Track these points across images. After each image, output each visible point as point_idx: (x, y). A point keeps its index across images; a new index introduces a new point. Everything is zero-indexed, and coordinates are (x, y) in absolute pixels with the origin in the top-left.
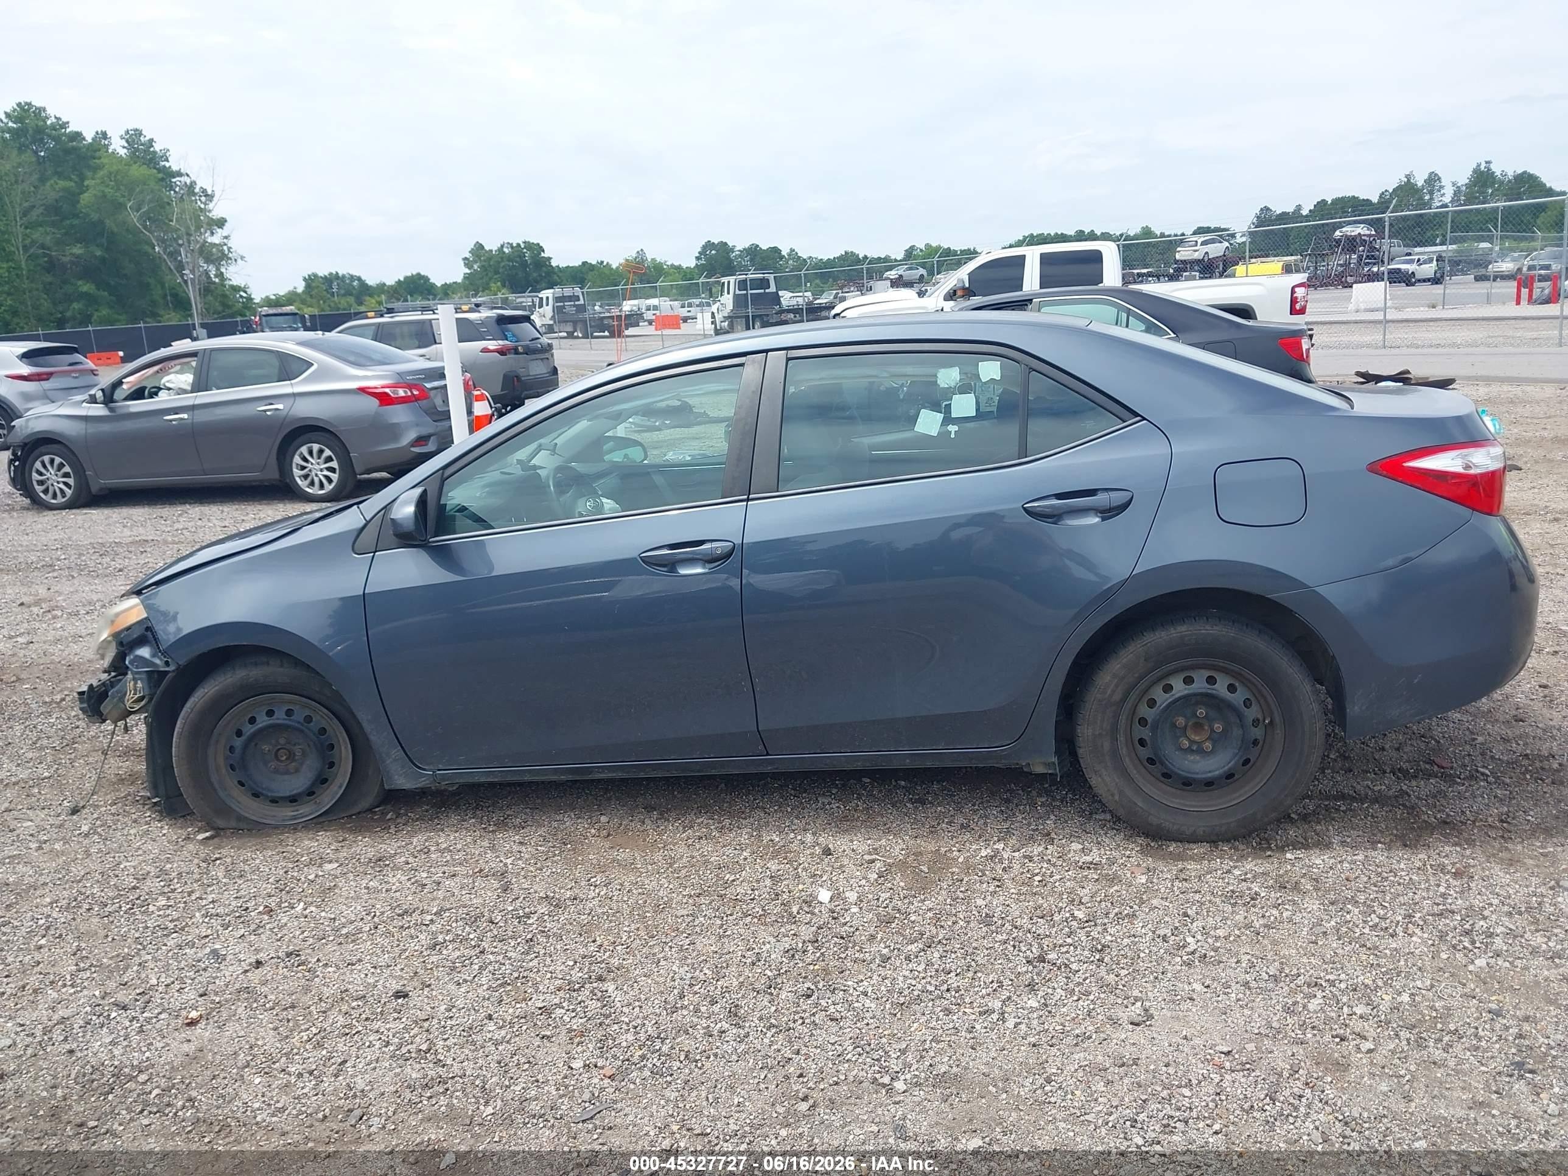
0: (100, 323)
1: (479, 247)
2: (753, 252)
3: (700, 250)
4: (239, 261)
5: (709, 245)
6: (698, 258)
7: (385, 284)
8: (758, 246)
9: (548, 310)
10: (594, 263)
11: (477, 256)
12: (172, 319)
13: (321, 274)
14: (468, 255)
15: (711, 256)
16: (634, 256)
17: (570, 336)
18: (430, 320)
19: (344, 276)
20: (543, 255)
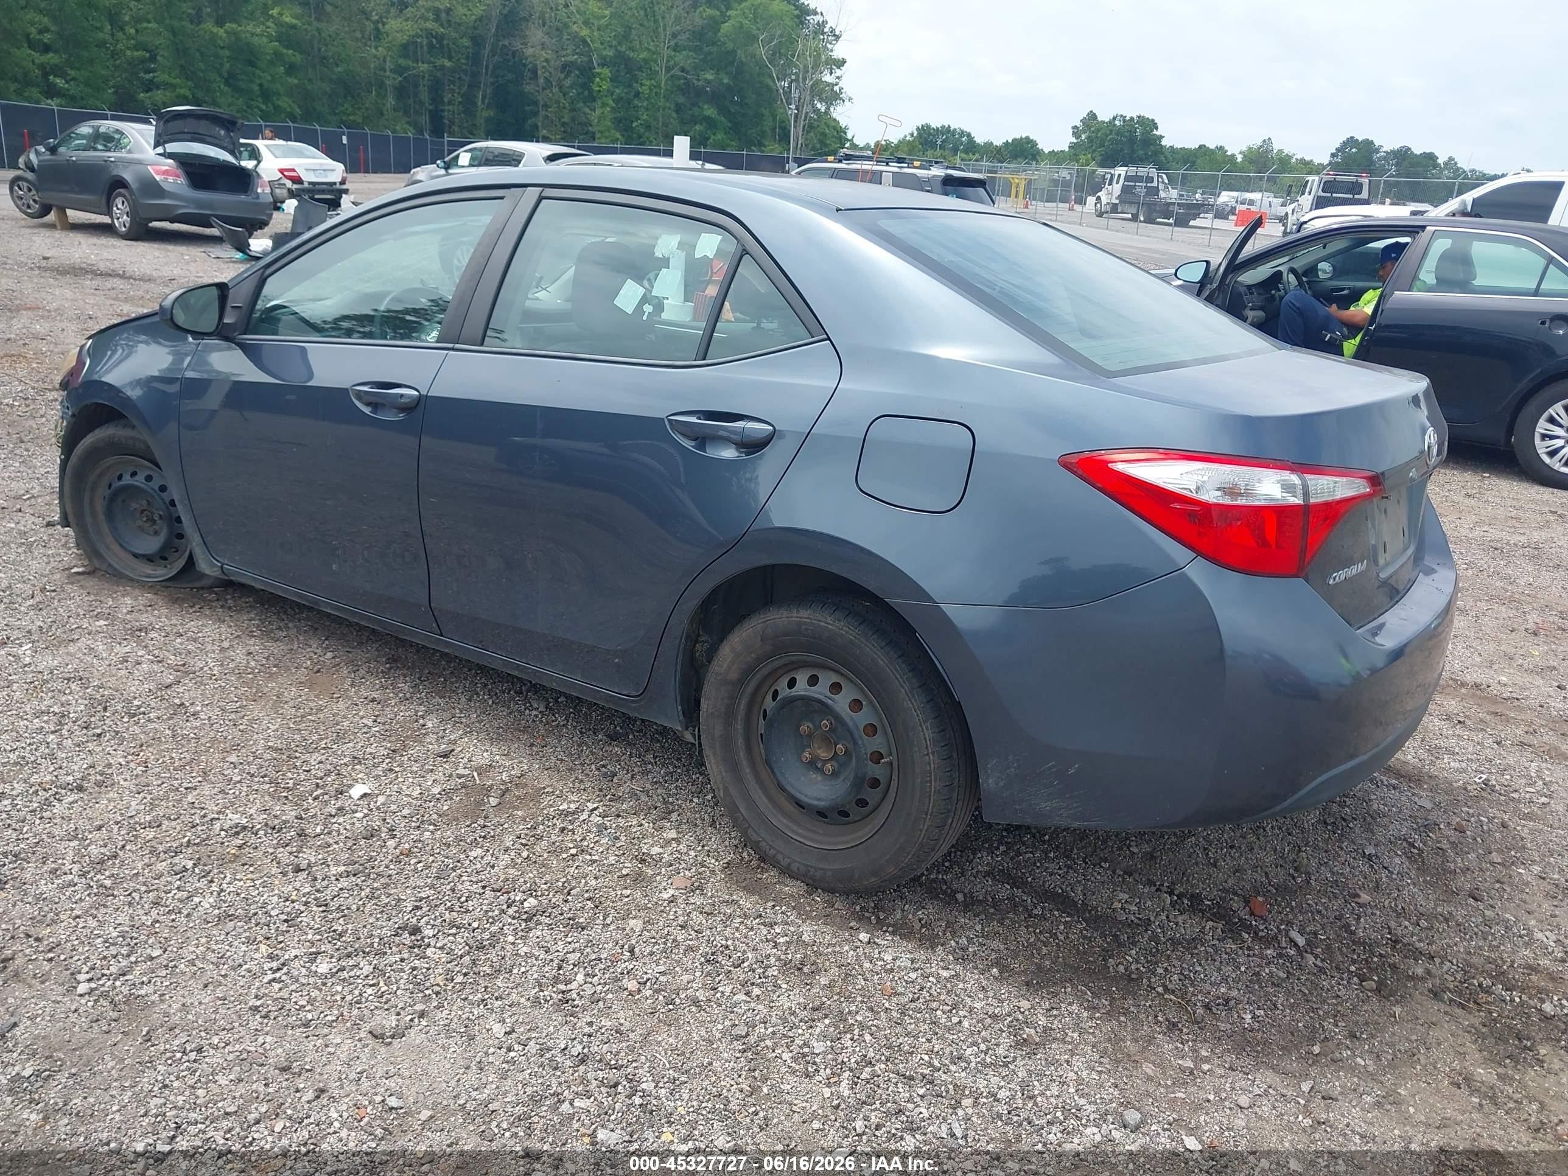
0: (714, 147)
1: (1092, 116)
2: (1402, 156)
3: (1338, 145)
4: (846, 101)
5: (1351, 142)
6: (1333, 155)
7: (992, 143)
8: (1410, 149)
9: (1117, 188)
10: (1212, 147)
11: (1087, 126)
12: (773, 149)
13: (933, 126)
14: (1079, 124)
15: (1350, 154)
16: (1259, 144)
17: (1135, 218)
18: (881, 172)
19: (955, 130)
20: (1155, 132)
